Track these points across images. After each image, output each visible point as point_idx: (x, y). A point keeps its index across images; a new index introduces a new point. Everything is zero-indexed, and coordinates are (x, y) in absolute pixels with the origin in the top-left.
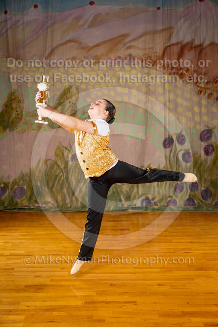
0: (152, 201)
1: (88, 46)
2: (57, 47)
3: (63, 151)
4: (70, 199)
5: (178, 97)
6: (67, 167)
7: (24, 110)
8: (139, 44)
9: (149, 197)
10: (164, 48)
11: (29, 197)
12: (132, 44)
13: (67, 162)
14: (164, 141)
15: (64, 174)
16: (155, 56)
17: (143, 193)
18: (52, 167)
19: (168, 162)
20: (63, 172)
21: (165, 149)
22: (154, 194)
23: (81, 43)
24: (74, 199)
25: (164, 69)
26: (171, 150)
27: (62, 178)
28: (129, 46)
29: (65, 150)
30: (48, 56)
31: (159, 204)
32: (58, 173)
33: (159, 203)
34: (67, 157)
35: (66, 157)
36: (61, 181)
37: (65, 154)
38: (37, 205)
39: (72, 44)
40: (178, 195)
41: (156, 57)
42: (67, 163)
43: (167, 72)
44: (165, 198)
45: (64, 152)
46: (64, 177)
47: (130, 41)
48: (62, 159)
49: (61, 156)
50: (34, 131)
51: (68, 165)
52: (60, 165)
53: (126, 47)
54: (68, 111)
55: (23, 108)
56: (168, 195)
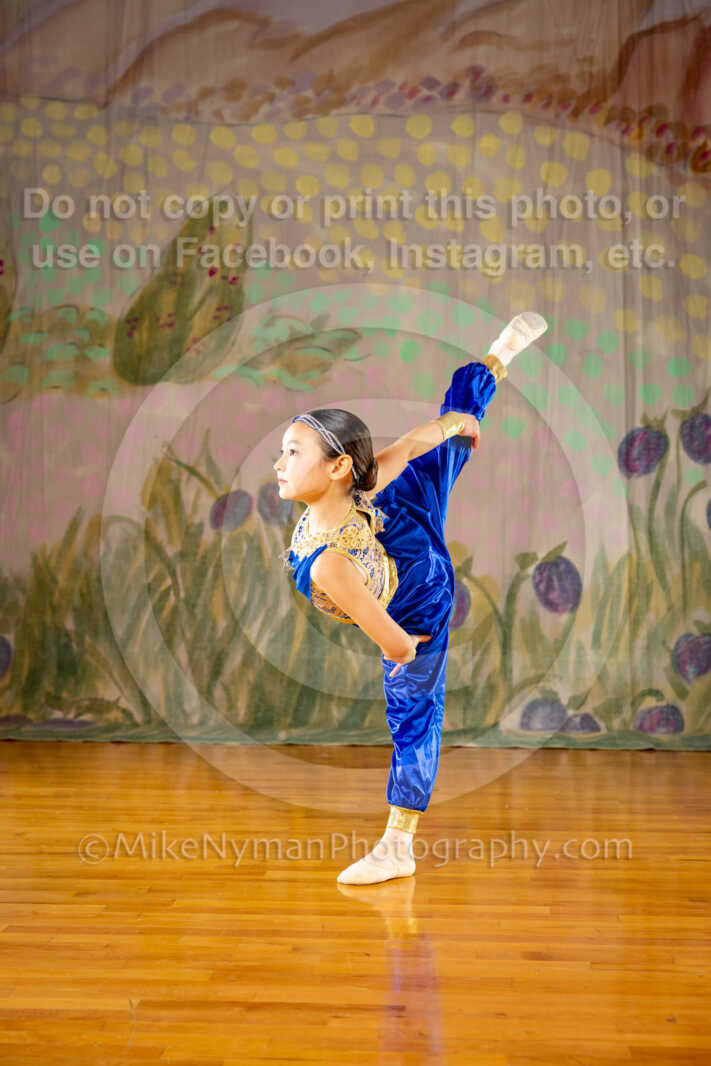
0: (571, 712)
1: (297, 36)
2: (163, 39)
3: (179, 480)
4: (200, 692)
5: (686, 252)
6: (195, 554)
7: (16, 305)
8: (515, 24)
9: (555, 694)
10: (624, 40)
11: (23, 679)
12: (485, 24)
13: (192, 530)
14: (622, 444)
15: (180, 580)
16: (582, 73)
17: (532, 673)
18: (125, 555)
19: (643, 537)
20: (173, 575)
21: (629, 477)
22: (578, 679)
23: (264, 23)
24: (218, 693)
25: (625, 131)
26: (657, 486)
27: (172, 598)
28: (471, 35)
29: (188, 480)
30: (126, 76)
31: (602, 724)
32: (155, 579)
33: (601, 717)
34: (195, 510)
35: (188, 510)
36: (166, 613)
37: (189, 494)
38: (58, 714)
39: (231, 25)
40: (688, 687)
41: (587, 77)
42: (192, 534)
43: (635, 143)
44: (629, 700)
45: (183, 486)
46: (177, 594)
47: (477, 14)
48: (172, 516)
49: (170, 503)
50: (56, 396)
51: (198, 546)
52: (165, 543)
53: (458, 36)
54: (204, 308)
55: (14, 295)
56: (642, 687)
